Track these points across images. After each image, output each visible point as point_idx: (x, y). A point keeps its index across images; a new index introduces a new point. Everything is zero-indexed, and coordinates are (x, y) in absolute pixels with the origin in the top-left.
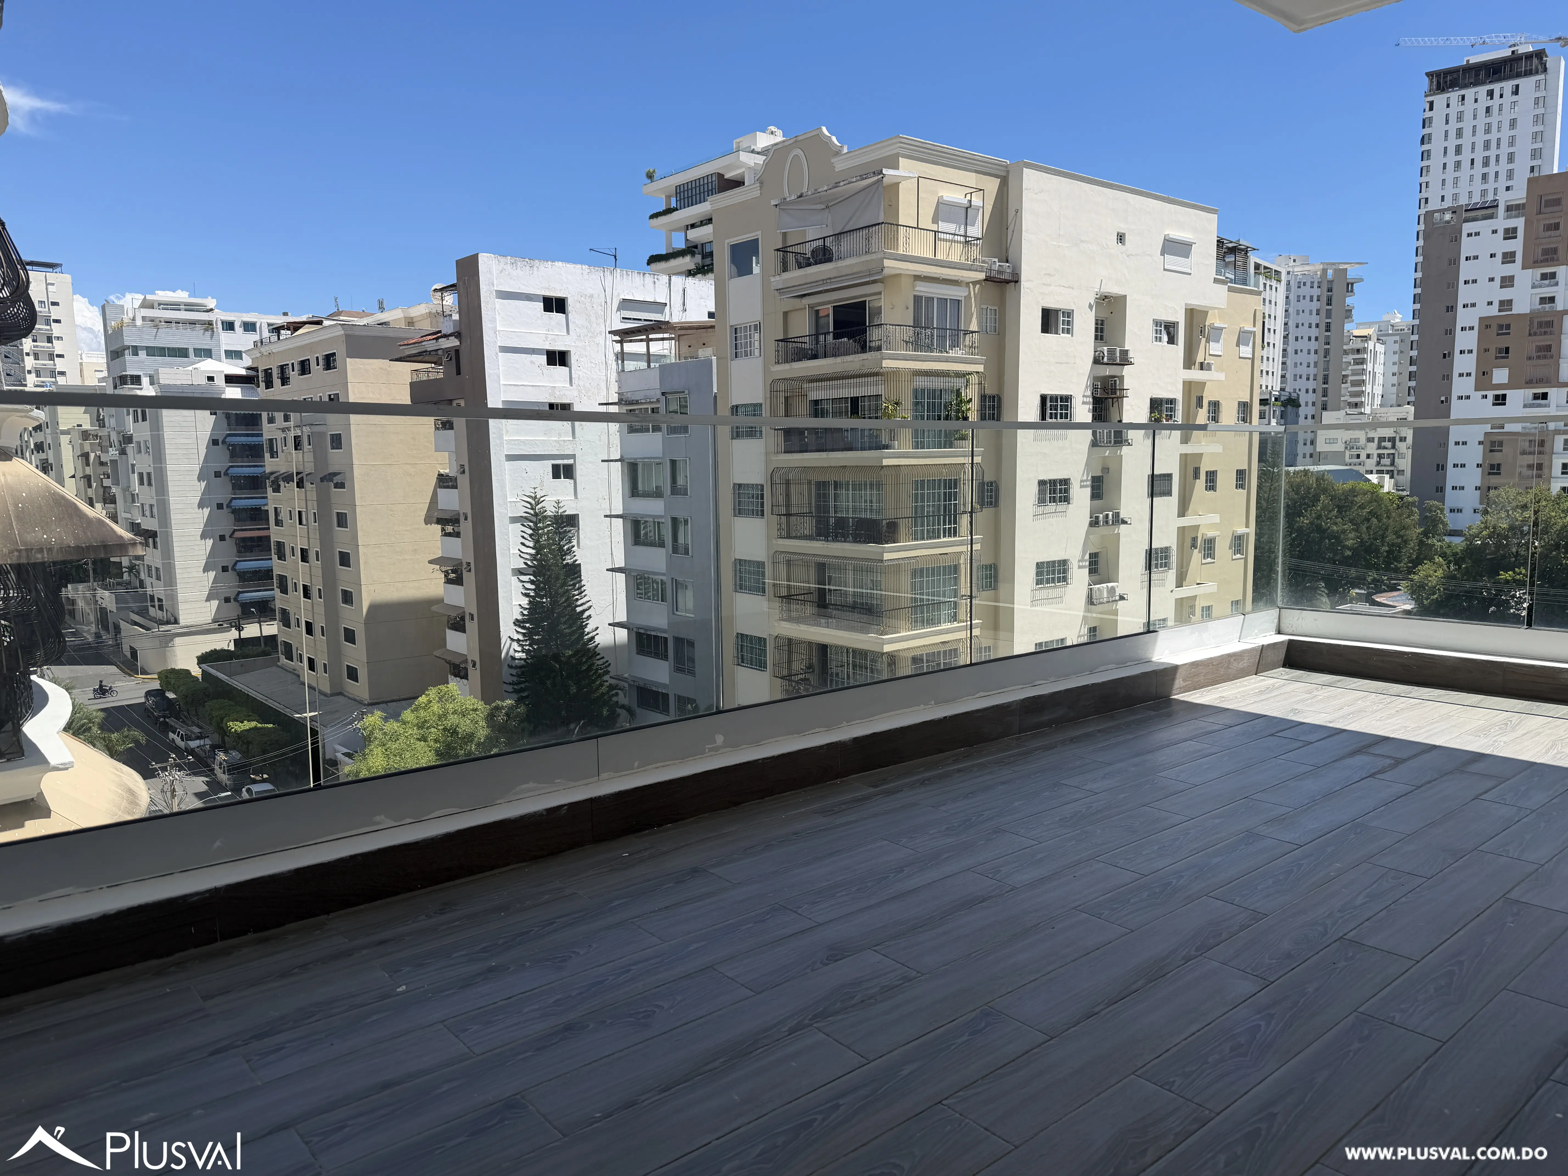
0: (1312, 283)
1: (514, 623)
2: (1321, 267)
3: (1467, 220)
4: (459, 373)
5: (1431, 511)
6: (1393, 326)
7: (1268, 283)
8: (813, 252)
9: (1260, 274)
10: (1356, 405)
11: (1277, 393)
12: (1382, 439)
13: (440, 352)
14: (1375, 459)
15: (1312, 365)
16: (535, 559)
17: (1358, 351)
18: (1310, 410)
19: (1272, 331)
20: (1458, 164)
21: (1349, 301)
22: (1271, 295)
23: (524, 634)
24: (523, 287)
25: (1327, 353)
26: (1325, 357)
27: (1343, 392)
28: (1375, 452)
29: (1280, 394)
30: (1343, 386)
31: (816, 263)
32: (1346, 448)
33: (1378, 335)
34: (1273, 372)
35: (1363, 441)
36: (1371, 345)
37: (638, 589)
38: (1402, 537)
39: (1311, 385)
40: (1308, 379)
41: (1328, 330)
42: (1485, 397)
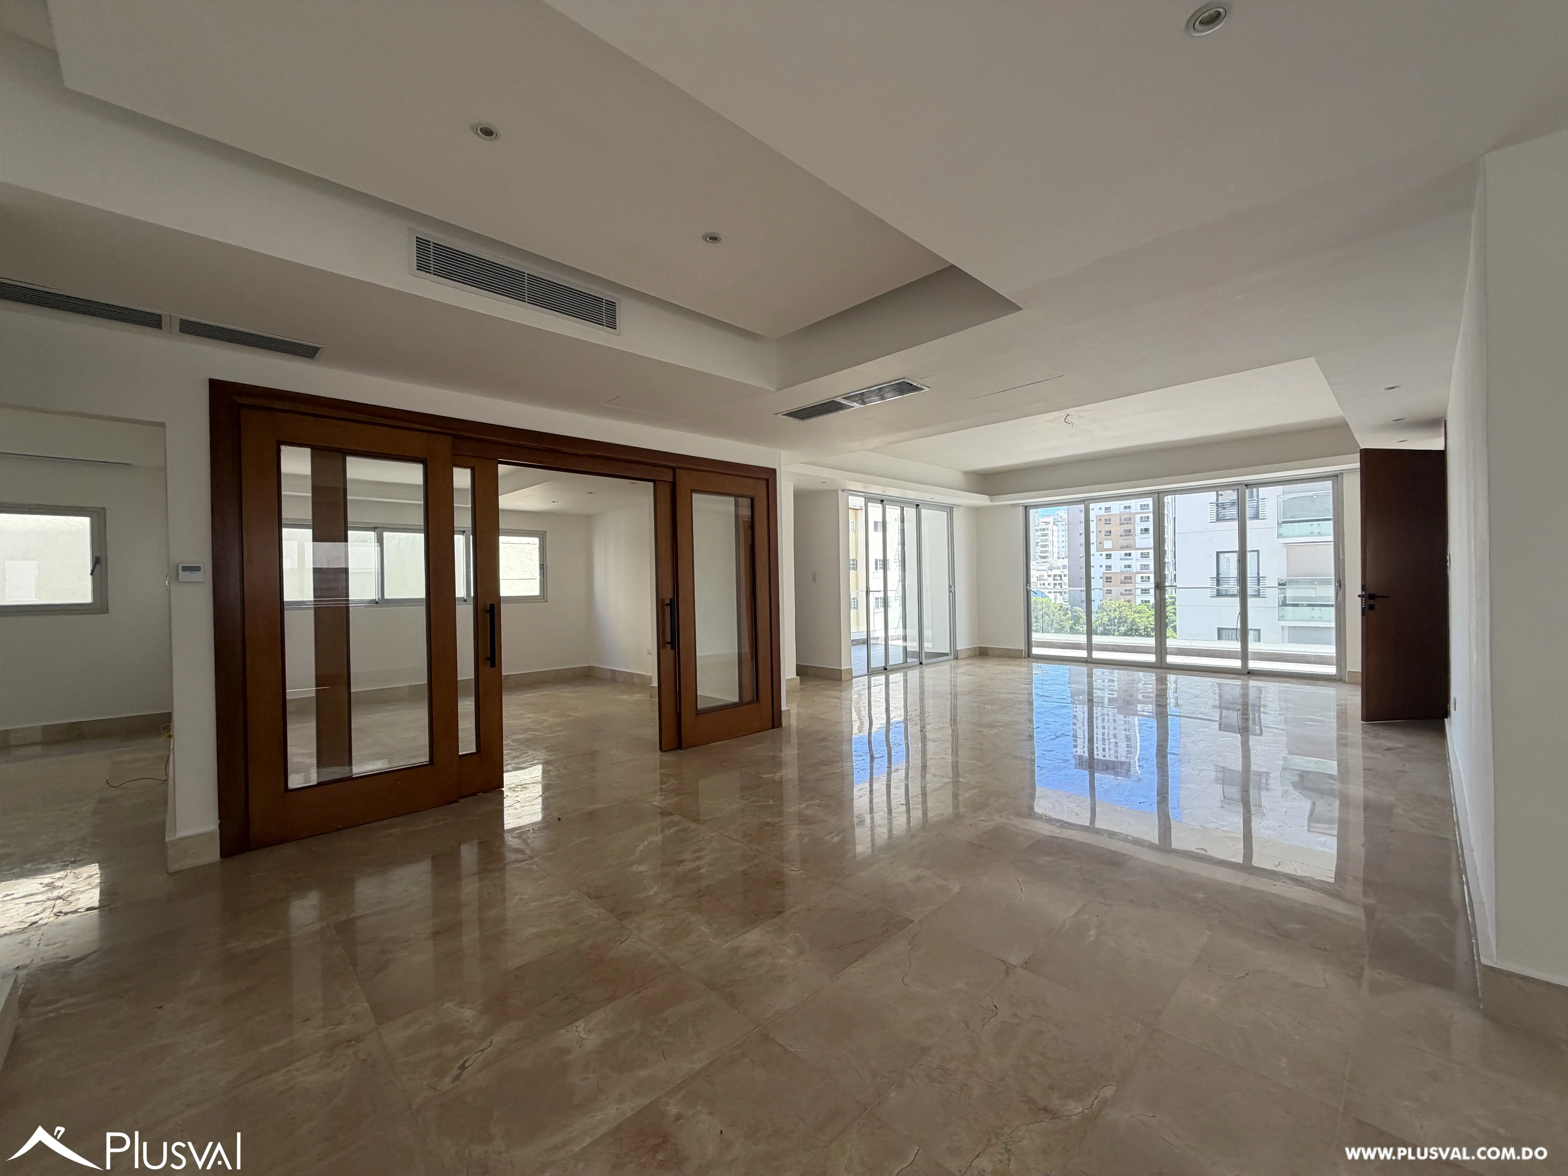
5: (1076, 612)
6: (1061, 517)
10: (1044, 557)
12: (1055, 576)
14: (1053, 586)
17: (1044, 529)
28: (1052, 582)
30: (1037, 547)
33: (1053, 521)
35: (1046, 577)
36: (1050, 526)
38: (1061, 625)
42: (1101, 555)
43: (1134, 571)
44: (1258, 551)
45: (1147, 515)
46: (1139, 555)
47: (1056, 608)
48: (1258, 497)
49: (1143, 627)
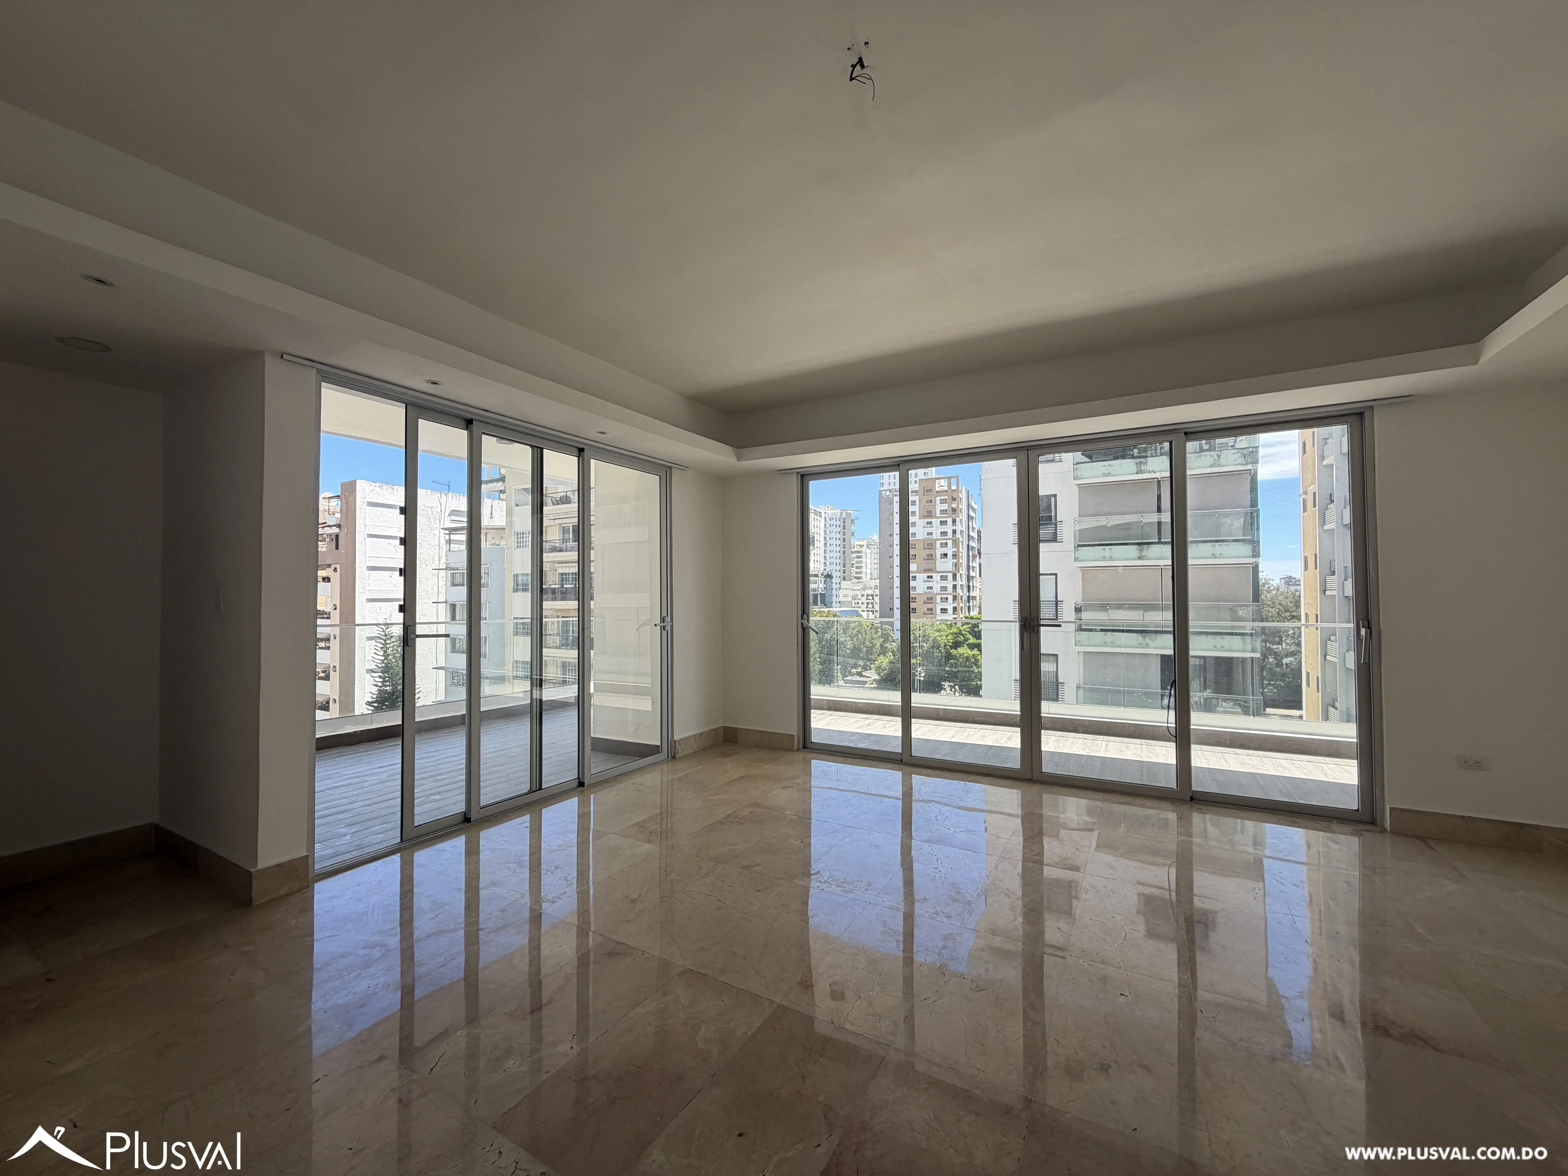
0: (836, 518)
1: (366, 704)
2: (840, 511)
3: (896, 496)
4: (337, 548)
6: (873, 541)
7: (816, 517)
8: (560, 498)
10: (859, 578)
11: (822, 571)
12: (868, 595)
13: (325, 536)
14: (866, 605)
15: (838, 558)
16: (383, 663)
17: (859, 552)
18: (838, 580)
19: (818, 541)
21: (853, 528)
22: (817, 523)
23: (372, 710)
24: (385, 500)
25: (844, 552)
26: (844, 554)
27: (852, 572)
28: (865, 602)
29: (824, 572)
30: (852, 568)
31: (562, 504)
32: (853, 599)
33: (867, 545)
34: (820, 561)
35: (860, 596)
36: (864, 549)
37: (453, 679)
38: (872, 643)
39: (838, 568)
40: (836, 565)
41: (844, 541)
43: (935, 592)
44: (1056, 575)
45: (945, 541)
46: (939, 578)
47: (868, 627)
48: (1056, 520)
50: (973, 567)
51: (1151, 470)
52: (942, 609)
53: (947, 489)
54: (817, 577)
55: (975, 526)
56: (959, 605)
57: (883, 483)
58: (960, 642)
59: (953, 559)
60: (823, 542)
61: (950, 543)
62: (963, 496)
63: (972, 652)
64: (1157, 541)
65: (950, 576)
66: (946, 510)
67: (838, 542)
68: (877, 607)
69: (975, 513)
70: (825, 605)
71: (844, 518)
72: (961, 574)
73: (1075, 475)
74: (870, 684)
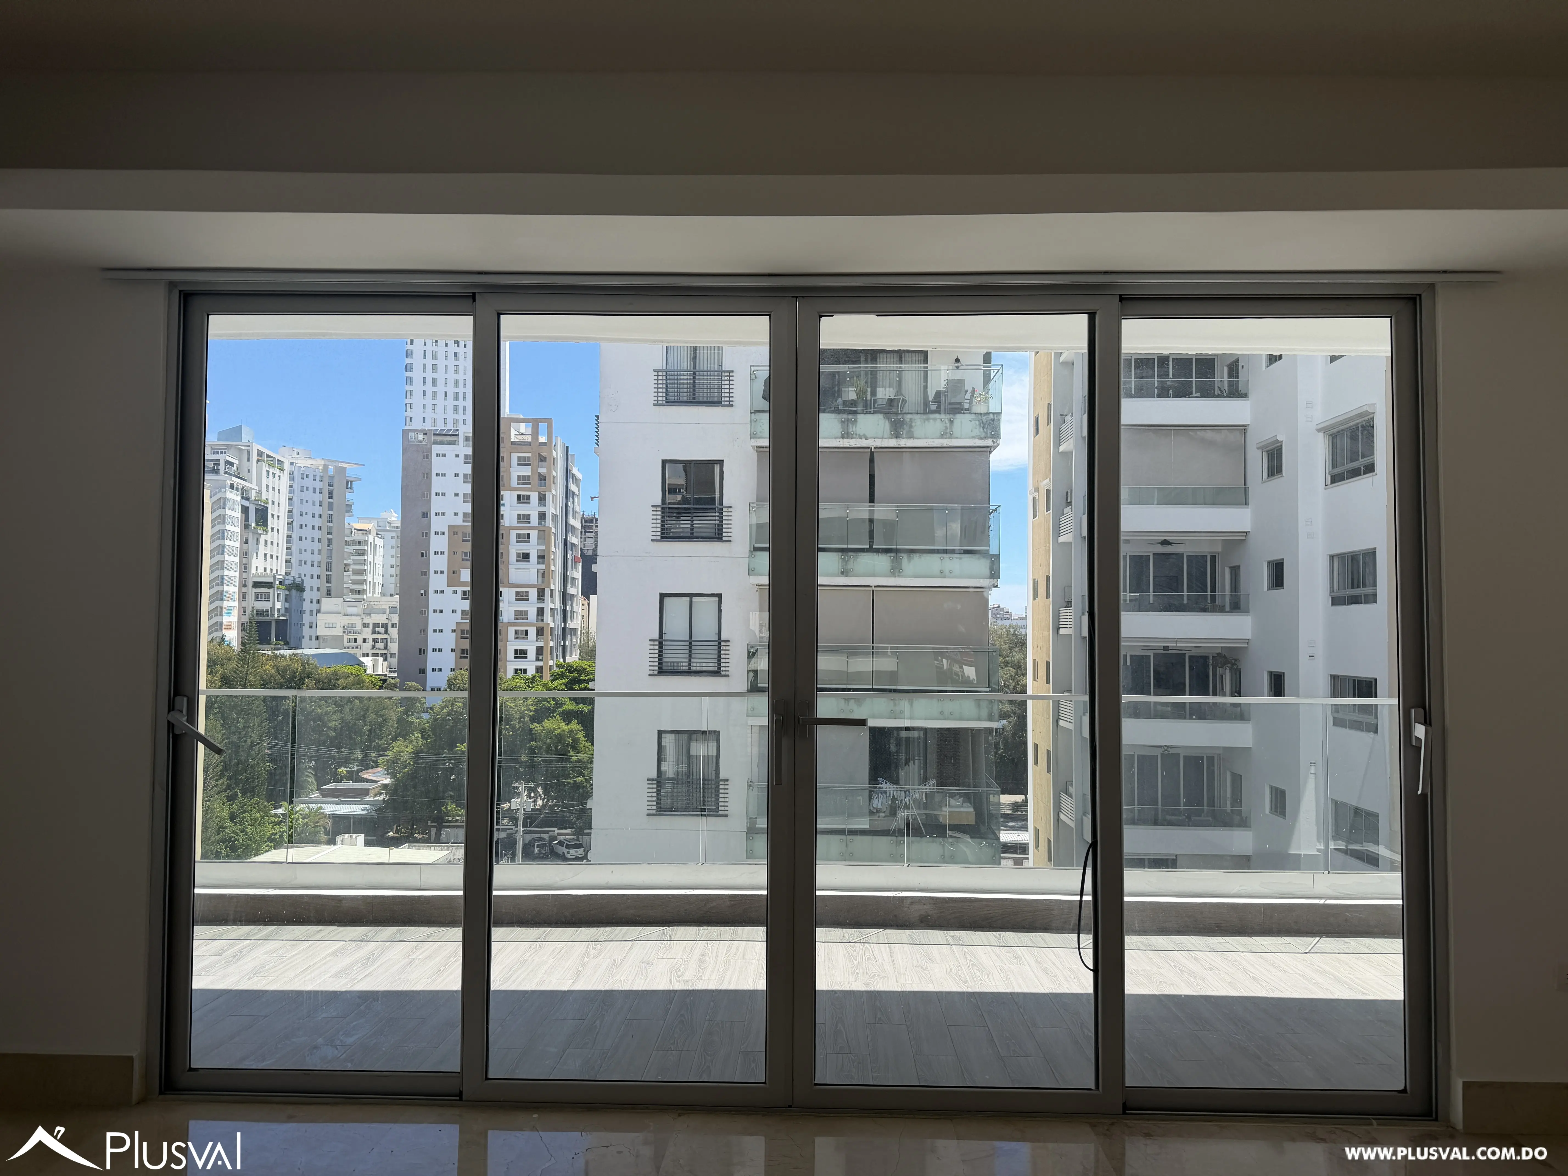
0: (315, 476)
2: (323, 462)
3: (435, 443)
6: (390, 523)
7: (271, 471)
9: (263, 461)
10: (359, 592)
11: (281, 577)
12: (376, 625)
14: (371, 643)
15: (316, 552)
17: (360, 543)
18: (315, 595)
19: (276, 517)
20: (435, 394)
21: (349, 496)
22: (274, 482)
25: (330, 542)
26: (328, 546)
27: (346, 579)
28: (370, 637)
29: (285, 578)
30: (345, 573)
32: (344, 632)
33: (377, 530)
34: (277, 557)
35: (359, 626)
36: (370, 538)
38: (382, 716)
39: (316, 571)
40: (312, 565)
41: (330, 521)
42: (455, 592)
44: (719, 596)
45: (526, 532)
46: (513, 596)
48: (721, 504)
49: (517, 716)
50: (573, 579)
51: (861, 434)
52: (516, 651)
53: (530, 440)
54: (269, 588)
55: (577, 509)
56: (547, 643)
57: (411, 418)
58: (549, 709)
59: (539, 563)
60: (284, 520)
61: (534, 535)
62: (558, 454)
63: (569, 727)
64: (868, 547)
65: (533, 593)
66: (529, 477)
67: (317, 522)
68: (394, 648)
69: (578, 486)
70: (287, 643)
71: (332, 477)
72: (552, 590)
73: (752, 431)
74: (375, 795)
